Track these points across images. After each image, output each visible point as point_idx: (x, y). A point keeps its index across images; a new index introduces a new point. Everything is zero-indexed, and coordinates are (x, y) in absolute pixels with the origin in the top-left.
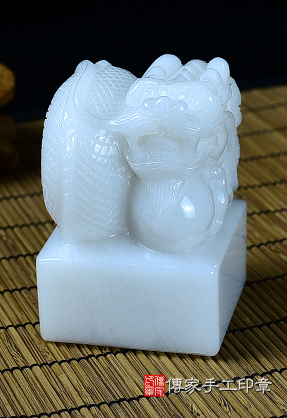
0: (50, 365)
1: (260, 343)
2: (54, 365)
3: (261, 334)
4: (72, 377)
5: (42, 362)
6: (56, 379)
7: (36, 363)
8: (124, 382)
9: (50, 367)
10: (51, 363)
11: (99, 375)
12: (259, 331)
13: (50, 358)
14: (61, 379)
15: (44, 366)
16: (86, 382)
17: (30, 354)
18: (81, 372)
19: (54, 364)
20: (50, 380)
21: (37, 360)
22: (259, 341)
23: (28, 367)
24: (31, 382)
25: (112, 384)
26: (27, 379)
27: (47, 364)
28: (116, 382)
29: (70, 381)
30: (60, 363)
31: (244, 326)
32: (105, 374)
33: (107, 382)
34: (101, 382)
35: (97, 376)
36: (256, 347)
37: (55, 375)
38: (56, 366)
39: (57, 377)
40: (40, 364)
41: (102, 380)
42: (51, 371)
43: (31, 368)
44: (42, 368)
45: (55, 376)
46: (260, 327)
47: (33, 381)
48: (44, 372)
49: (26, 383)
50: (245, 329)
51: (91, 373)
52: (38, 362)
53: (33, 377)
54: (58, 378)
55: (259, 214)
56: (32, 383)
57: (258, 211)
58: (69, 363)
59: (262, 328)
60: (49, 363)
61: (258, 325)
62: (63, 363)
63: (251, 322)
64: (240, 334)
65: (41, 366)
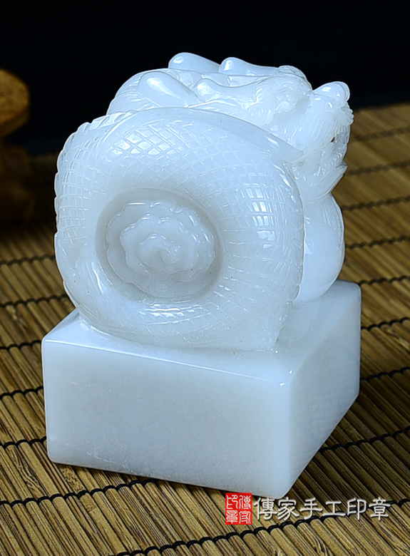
0: (79, 496)
1: (372, 464)
2: (83, 496)
3: (373, 452)
4: (108, 512)
5: (67, 492)
6: (87, 516)
7: (58, 493)
8: (182, 519)
9: (79, 499)
10: (80, 493)
11: (146, 509)
12: (369, 448)
13: (78, 487)
14: (93, 515)
15: (70, 497)
16: (129, 520)
17: (51, 480)
18: (122, 505)
19: (84, 494)
20: (78, 517)
21: (60, 488)
22: (369, 461)
23: (47, 498)
24: (52, 519)
25: (165, 521)
26: (46, 515)
27: (74, 494)
28: (171, 519)
29: (106, 519)
30: (91, 494)
31: (350, 441)
32: (154, 508)
33: (157, 519)
34: (149, 519)
35: (144, 511)
36: (366, 470)
37: (86, 510)
38: (86, 497)
39: (88, 512)
40: (64, 495)
41: (151, 516)
42: (79, 504)
43: (51, 499)
44: (67, 499)
45: (85, 512)
46: (371, 441)
47: (55, 518)
48: (70, 505)
49: (45, 520)
50: (351, 444)
51: (135, 506)
52: (62, 491)
53: (55, 512)
54: (89, 515)
55: (370, 283)
56: (54, 521)
57: (369, 279)
58: (104, 493)
59: (373, 443)
60: (77, 493)
61: (369, 438)
62: (96, 493)
63: (359, 435)
64: (344, 452)
65: (65, 498)
